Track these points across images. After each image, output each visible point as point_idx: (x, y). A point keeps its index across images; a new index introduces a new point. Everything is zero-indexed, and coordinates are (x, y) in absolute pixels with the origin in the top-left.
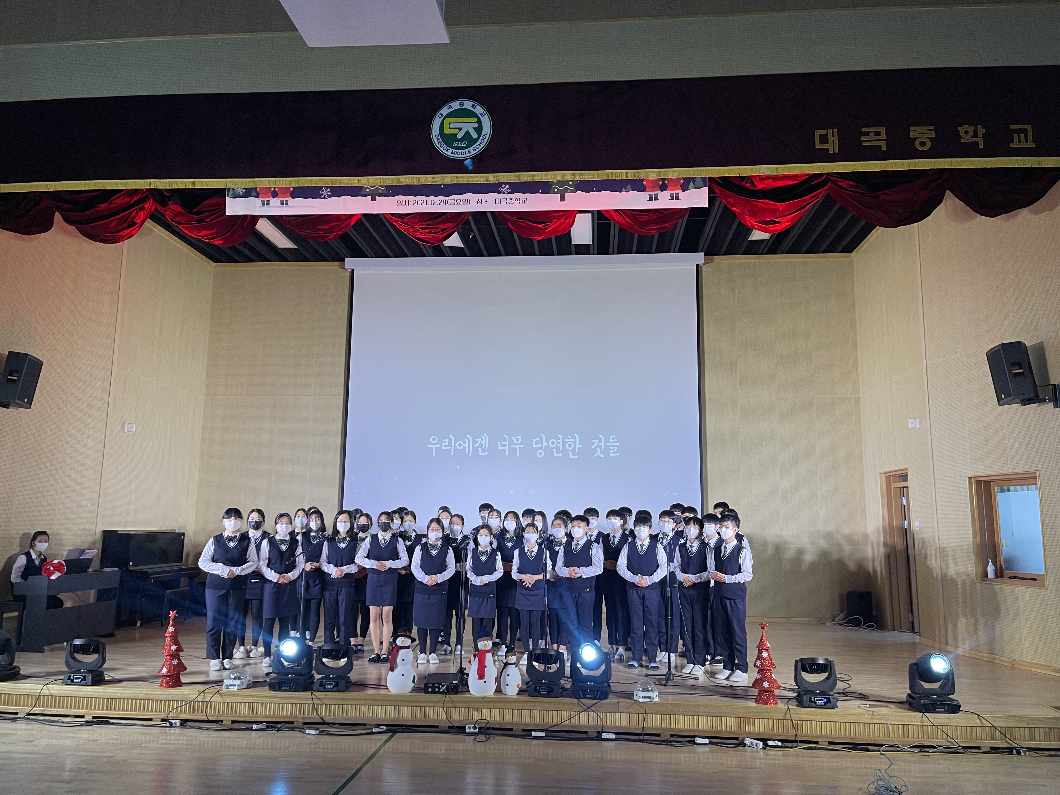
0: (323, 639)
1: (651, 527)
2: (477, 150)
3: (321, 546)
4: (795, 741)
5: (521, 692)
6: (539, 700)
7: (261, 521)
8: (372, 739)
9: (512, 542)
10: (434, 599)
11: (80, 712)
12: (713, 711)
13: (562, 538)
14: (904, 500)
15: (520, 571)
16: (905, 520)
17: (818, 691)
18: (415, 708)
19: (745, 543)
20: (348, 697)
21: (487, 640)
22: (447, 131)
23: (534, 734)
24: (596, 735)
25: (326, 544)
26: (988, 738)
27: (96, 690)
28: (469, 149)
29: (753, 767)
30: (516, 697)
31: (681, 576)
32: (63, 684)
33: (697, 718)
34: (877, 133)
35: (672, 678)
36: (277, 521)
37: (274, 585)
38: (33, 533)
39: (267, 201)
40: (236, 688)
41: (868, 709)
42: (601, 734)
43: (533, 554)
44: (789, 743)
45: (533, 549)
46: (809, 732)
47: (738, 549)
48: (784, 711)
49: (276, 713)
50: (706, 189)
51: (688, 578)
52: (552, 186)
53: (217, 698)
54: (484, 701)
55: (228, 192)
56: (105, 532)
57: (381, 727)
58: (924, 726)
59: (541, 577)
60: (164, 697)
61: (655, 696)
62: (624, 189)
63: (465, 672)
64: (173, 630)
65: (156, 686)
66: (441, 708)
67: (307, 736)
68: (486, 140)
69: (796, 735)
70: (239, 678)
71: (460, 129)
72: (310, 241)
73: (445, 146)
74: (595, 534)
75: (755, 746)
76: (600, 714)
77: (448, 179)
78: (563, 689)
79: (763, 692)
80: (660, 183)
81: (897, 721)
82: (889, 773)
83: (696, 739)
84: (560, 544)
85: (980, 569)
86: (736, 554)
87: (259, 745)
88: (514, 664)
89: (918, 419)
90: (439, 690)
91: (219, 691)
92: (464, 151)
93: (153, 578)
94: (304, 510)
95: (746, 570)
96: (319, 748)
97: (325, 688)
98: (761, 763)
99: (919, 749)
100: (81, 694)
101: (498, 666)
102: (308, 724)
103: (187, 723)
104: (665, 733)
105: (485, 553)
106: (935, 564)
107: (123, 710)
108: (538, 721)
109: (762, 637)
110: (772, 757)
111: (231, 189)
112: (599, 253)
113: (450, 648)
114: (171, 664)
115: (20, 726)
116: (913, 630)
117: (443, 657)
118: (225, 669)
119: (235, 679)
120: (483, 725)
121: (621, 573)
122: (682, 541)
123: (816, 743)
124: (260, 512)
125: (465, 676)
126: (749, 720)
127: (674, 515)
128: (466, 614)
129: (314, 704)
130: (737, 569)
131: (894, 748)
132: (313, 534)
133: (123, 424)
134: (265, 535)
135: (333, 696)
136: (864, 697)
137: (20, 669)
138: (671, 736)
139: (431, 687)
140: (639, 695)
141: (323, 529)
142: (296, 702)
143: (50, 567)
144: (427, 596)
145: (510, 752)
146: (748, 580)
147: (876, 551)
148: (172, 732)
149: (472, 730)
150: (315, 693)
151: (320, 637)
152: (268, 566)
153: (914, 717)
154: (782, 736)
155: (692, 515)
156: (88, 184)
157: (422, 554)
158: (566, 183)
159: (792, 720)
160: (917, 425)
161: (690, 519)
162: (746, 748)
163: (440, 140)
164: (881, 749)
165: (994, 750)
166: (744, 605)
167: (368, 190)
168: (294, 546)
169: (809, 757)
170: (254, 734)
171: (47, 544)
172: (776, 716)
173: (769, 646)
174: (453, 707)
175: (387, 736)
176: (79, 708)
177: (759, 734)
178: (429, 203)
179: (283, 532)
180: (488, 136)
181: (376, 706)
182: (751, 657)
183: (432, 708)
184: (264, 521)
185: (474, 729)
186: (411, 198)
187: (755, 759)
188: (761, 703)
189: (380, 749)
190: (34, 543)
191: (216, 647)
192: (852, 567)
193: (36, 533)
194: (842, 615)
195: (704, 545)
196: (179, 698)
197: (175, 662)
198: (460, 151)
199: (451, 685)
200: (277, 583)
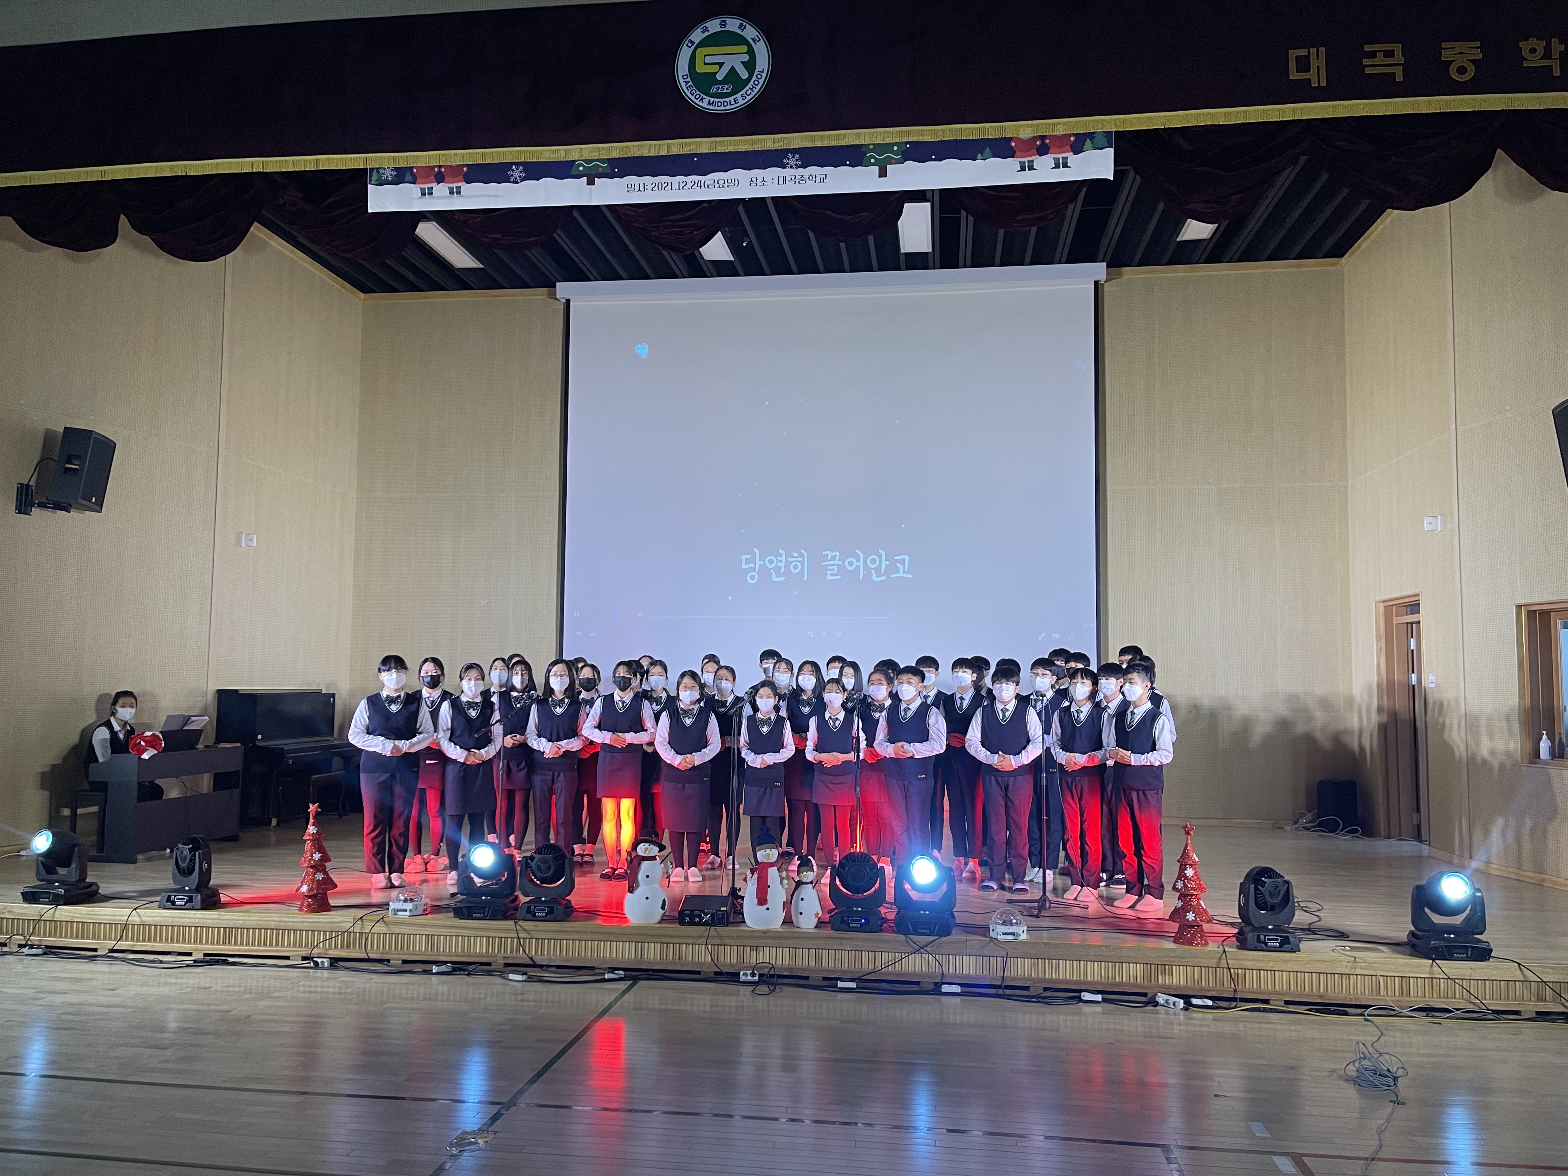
0: (533, 846)
1: (1017, 684)
2: (748, 98)
3: (526, 711)
4: (1234, 999)
5: (820, 924)
6: (847, 936)
7: (440, 675)
8: (604, 989)
9: (810, 706)
10: (690, 789)
11: (186, 947)
12: (1109, 954)
13: (885, 699)
14: (1413, 641)
15: (818, 748)
16: (1413, 672)
17: (1270, 927)
18: (665, 945)
19: (1165, 707)
20: (568, 929)
21: (771, 848)
22: (700, 69)
23: (840, 984)
24: (932, 986)
25: (534, 708)
26: (1533, 999)
27: (207, 917)
28: (735, 97)
29: (1168, 1035)
30: (813, 931)
31: (1061, 756)
32: (159, 907)
33: (1084, 964)
34: (1389, 54)
35: (1047, 906)
36: (463, 675)
37: (460, 767)
38: (114, 694)
39: (428, 188)
40: (408, 913)
41: (1347, 953)
42: (941, 985)
43: (837, 723)
44: (1222, 1001)
45: (837, 716)
46: (1255, 987)
47: (1152, 716)
48: (1218, 956)
49: (466, 951)
50: (1110, 151)
51: (1074, 760)
52: (866, 153)
53: (380, 928)
54: (766, 937)
55: (371, 176)
56: (220, 693)
57: (616, 972)
58: (1434, 980)
59: (851, 756)
60: (305, 926)
61: (1021, 933)
62: (979, 155)
63: (740, 894)
64: (315, 832)
65: (295, 910)
66: (703, 946)
67: (510, 983)
68: (761, 81)
69: (1235, 991)
70: (412, 900)
71: (721, 65)
72: (498, 252)
73: (698, 92)
74: (933, 694)
75: (1172, 1006)
76: (939, 958)
77: (704, 145)
78: (885, 920)
79: (1187, 926)
80: (1038, 143)
81: (1393, 971)
82: (1378, 1048)
83: (1083, 994)
84: (881, 708)
85: (1529, 746)
86: (1148, 724)
87: (443, 994)
88: (811, 883)
89: (1439, 517)
90: (701, 920)
91: (382, 918)
92: (727, 100)
93: (292, 758)
94: (503, 660)
95: (1163, 747)
96: (528, 1001)
97: (534, 915)
98: (1180, 1030)
99: (1425, 1014)
100: (186, 922)
101: (787, 886)
102: (512, 966)
103: (340, 963)
104: (1036, 985)
105: (767, 722)
106: (1457, 737)
107: (248, 944)
108: (846, 966)
109: (1186, 846)
110: (1197, 1022)
111: (375, 171)
112: (942, 267)
113: (719, 860)
114: (313, 880)
115: (101, 967)
116: (1418, 837)
117: (708, 873)
118: (393, 886)
119: (406, 901)
120: (766, 971)
121: (972, 751)
122: (1066, 704)
123: (1266, 1002)
124: (436, 661)
125: (740, 900)
126: (1164, 967)
127: (1055, 664)
128: (741, 811)
129: (519, 938)
130: (1150, 745)
131: (1387, 1011)
132: (514, 694)
133: (239, 536)
134: (445, 695)
135: (545, 926)
136: (1342, 935)
137: (99, 887)
138: (1046, 989)
139: (688, 916)
140: (998, 930)
141: (530, 685)
142: (493, 934)
143: (140, 742)
144: (680, 785)
145: (805, 1010)
146: (1166, 762)
147: (1365, 721)
148: (319, 975)
149: (749, 978)
150: (521, 923)
151: (529, 843)
152: (450, 740)
153: (1418, 966)
154: (1214, 991)
155: (1080, 666)
156: (162, 167)
157: (671, 724)
158: (888, 147)
159: (1230, 969)
160: (1437, 527)
161: (1077, 671)
162: (1159, 1008)
163: (691, 83)
164: (1366, 1013)
165: (1542, 1016)
166: (1159, 801)
167: (581, 168)
168: (489, 711)
169: (1255, 1022)
170: (434, 978)
171: (134, 710)
172: (1204, 962)
173: (1197, 859)
174: (721, 945)
175: (625, 984)
176: (184, 942)
177: (1178, 987)
178: (675, 186)
179: (472, 691)
180: (764, 75)
181: (609, 943)
182: (1169, 877)
183: (691, 946)
184: (443, 674)
185: (753, 977)
186: (648, 180)
187: (1172, 1024)
188: (1183, 944)
189: (616, 1001)
190: (115, 709)
191: (379, 857)
192: (1326, 743)
193: (118, 693)
194: (1309, 816)
195: (1098, 708)
196: (328, 927)
197: (320, 876)
198: (722, 100)
199: (719, 913)
200: (464, 763)
